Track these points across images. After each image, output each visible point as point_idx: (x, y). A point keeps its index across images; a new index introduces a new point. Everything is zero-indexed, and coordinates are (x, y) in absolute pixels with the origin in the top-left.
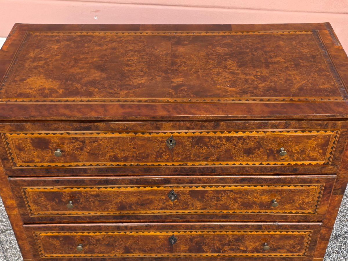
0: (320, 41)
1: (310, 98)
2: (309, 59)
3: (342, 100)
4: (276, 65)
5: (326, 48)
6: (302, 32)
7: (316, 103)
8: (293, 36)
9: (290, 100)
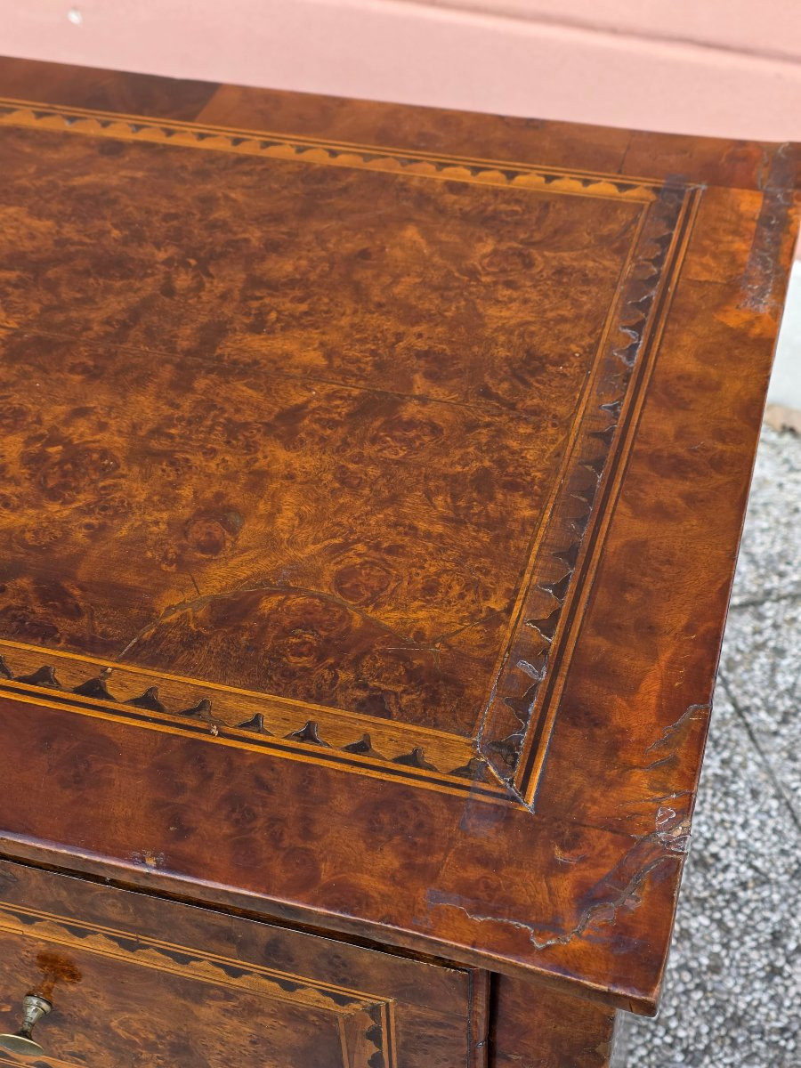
0: (658, 261)
1: (230, 703)
2: (487, 378)
3: (457, 772)
4: (240, 385)
5: (665, 313)
6: (592, 188)
7: (240, 752)
8: (518, 202)
9: (77, 691)
